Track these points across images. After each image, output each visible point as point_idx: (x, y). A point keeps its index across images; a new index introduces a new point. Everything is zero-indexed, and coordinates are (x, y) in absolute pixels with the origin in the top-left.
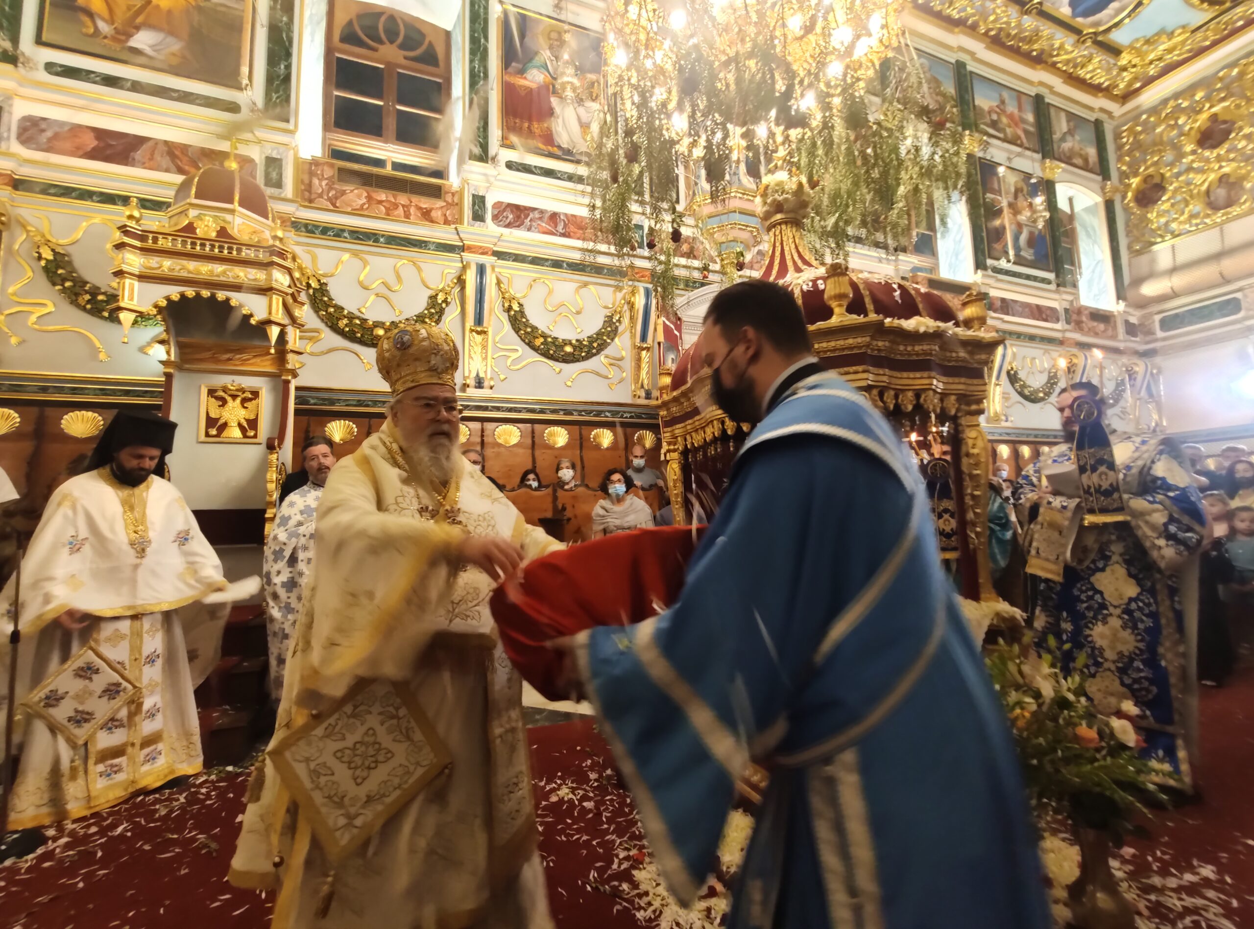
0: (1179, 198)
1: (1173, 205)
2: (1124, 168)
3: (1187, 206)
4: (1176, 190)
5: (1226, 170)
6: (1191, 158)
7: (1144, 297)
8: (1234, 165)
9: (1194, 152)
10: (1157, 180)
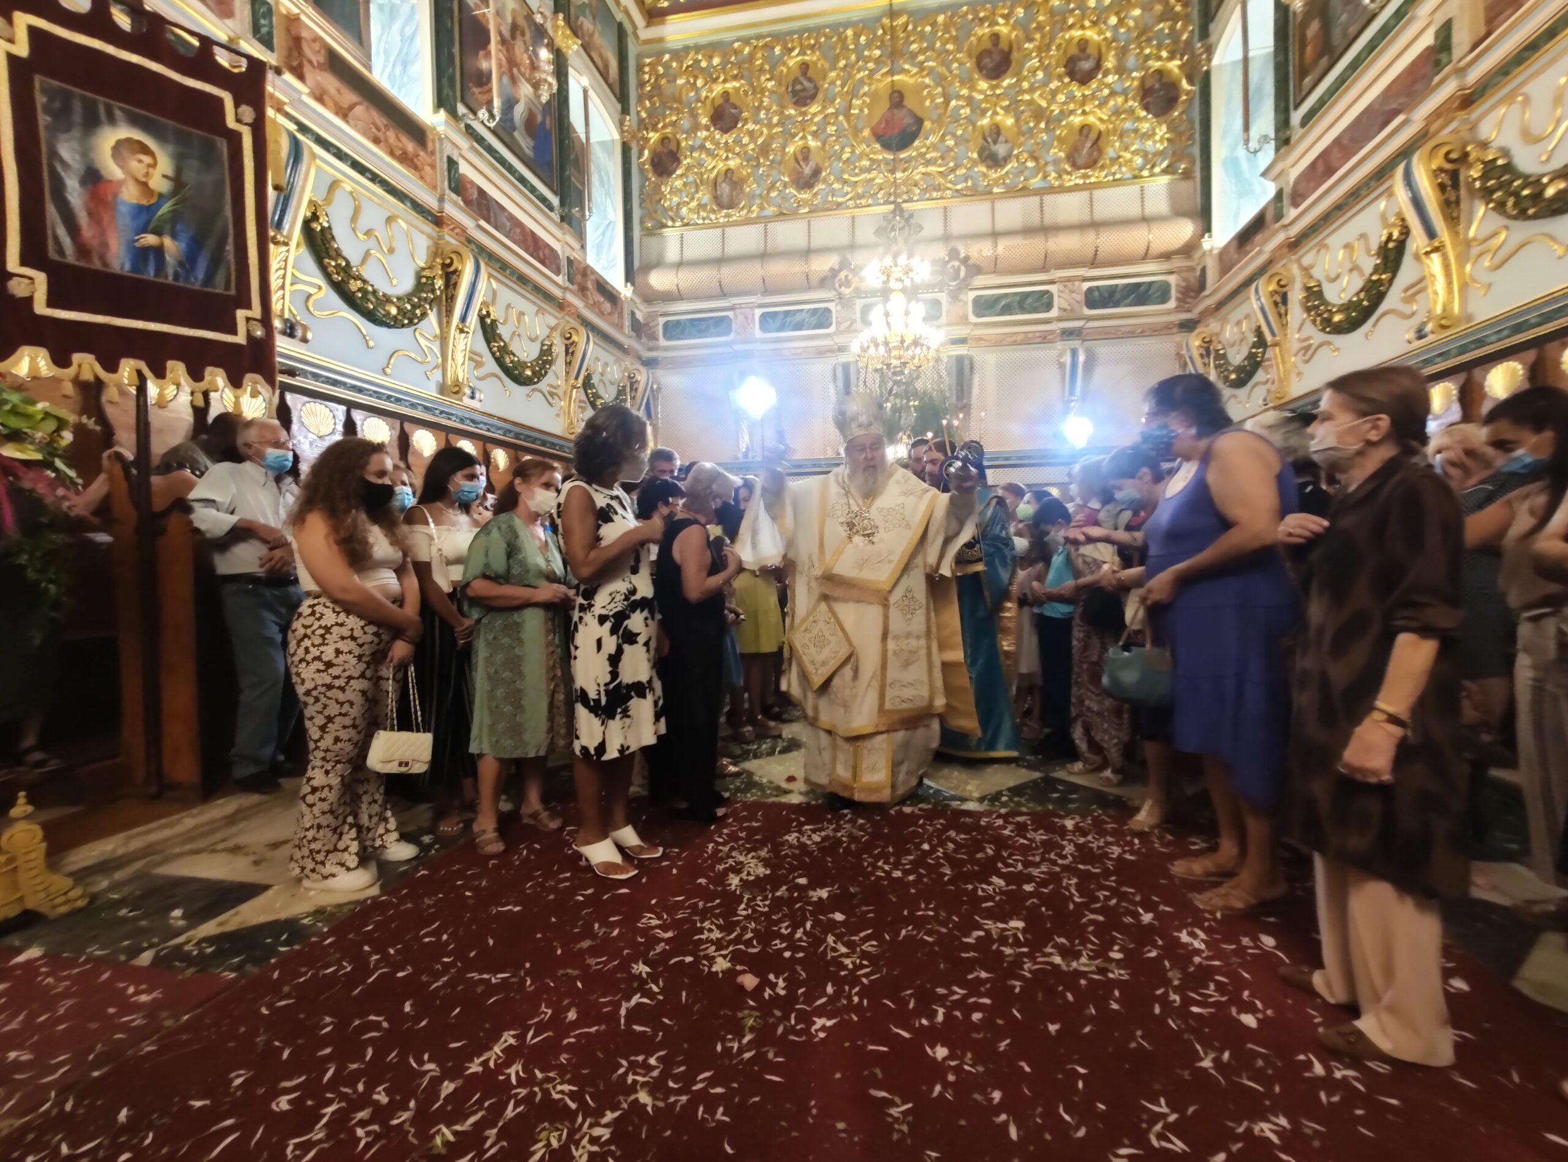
0: (691, 179)
1: (685, 185)
2: (644, 115)
3: (697, 191)
4: (689, 168)
5: (732, 164)
6: (705, 133)
7: (651, 287)
8: (738, 161)
9: (707, 128)
10: (673, 147)
